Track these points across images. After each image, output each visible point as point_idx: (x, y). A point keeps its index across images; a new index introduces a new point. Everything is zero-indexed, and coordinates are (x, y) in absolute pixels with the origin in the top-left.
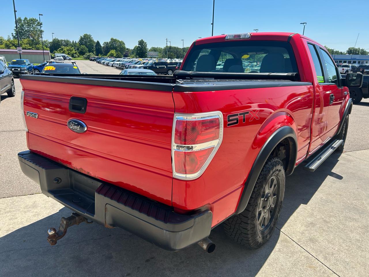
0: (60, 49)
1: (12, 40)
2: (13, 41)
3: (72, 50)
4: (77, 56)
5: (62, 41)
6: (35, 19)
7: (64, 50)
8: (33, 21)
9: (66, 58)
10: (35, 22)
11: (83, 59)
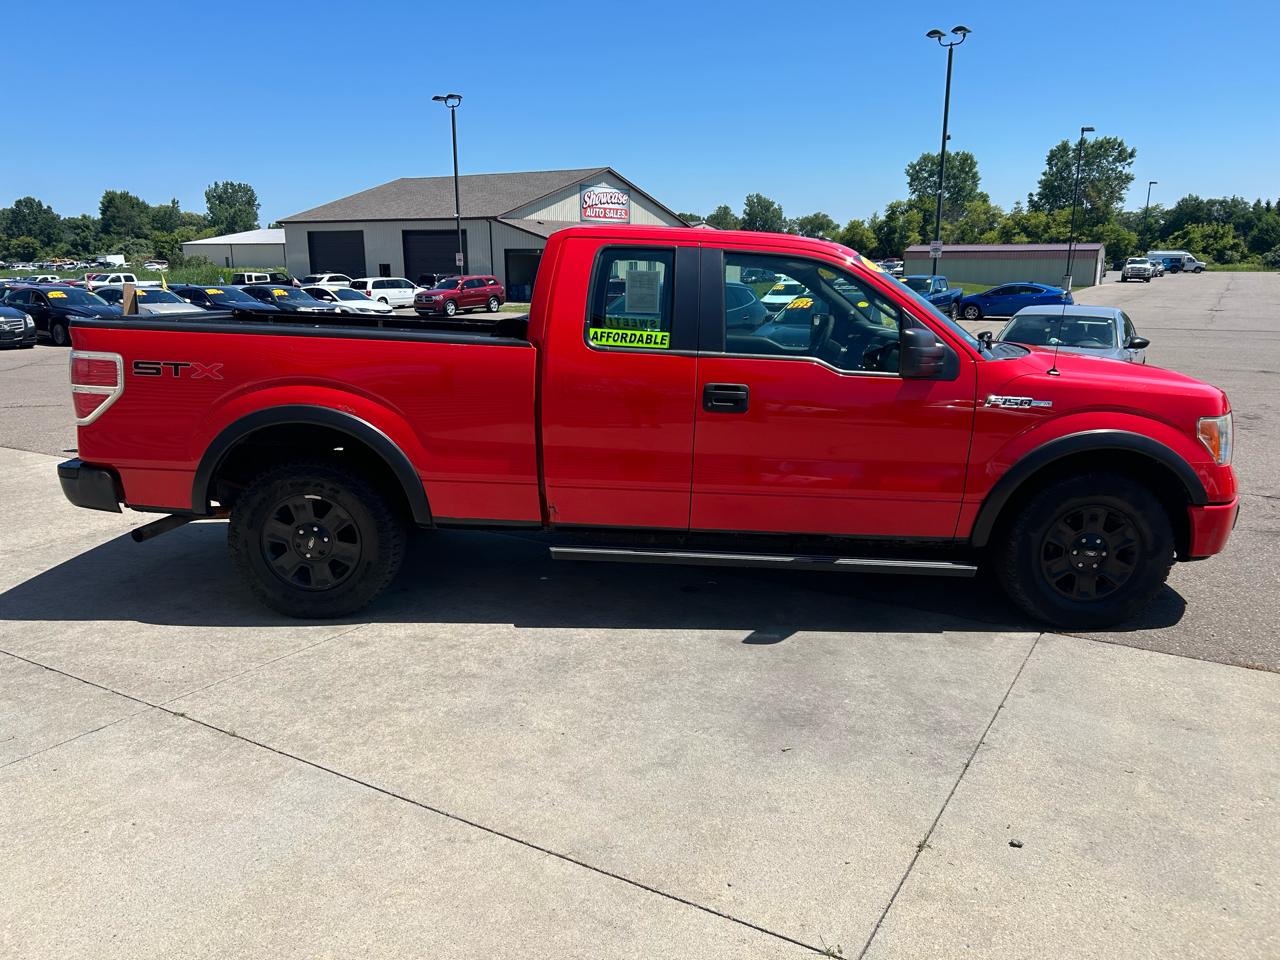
0: (1176, 234)
1: (1025, 213)
2: (1025, 219)
3: (1223, 236)
4: (1237, 256)
5: (1212, 203)
6: (1115, 139)
7: (1191, 236)
8: (1105, 147)
9: (1183, 265)
10: (1113, 149)
11: (1258, 267)
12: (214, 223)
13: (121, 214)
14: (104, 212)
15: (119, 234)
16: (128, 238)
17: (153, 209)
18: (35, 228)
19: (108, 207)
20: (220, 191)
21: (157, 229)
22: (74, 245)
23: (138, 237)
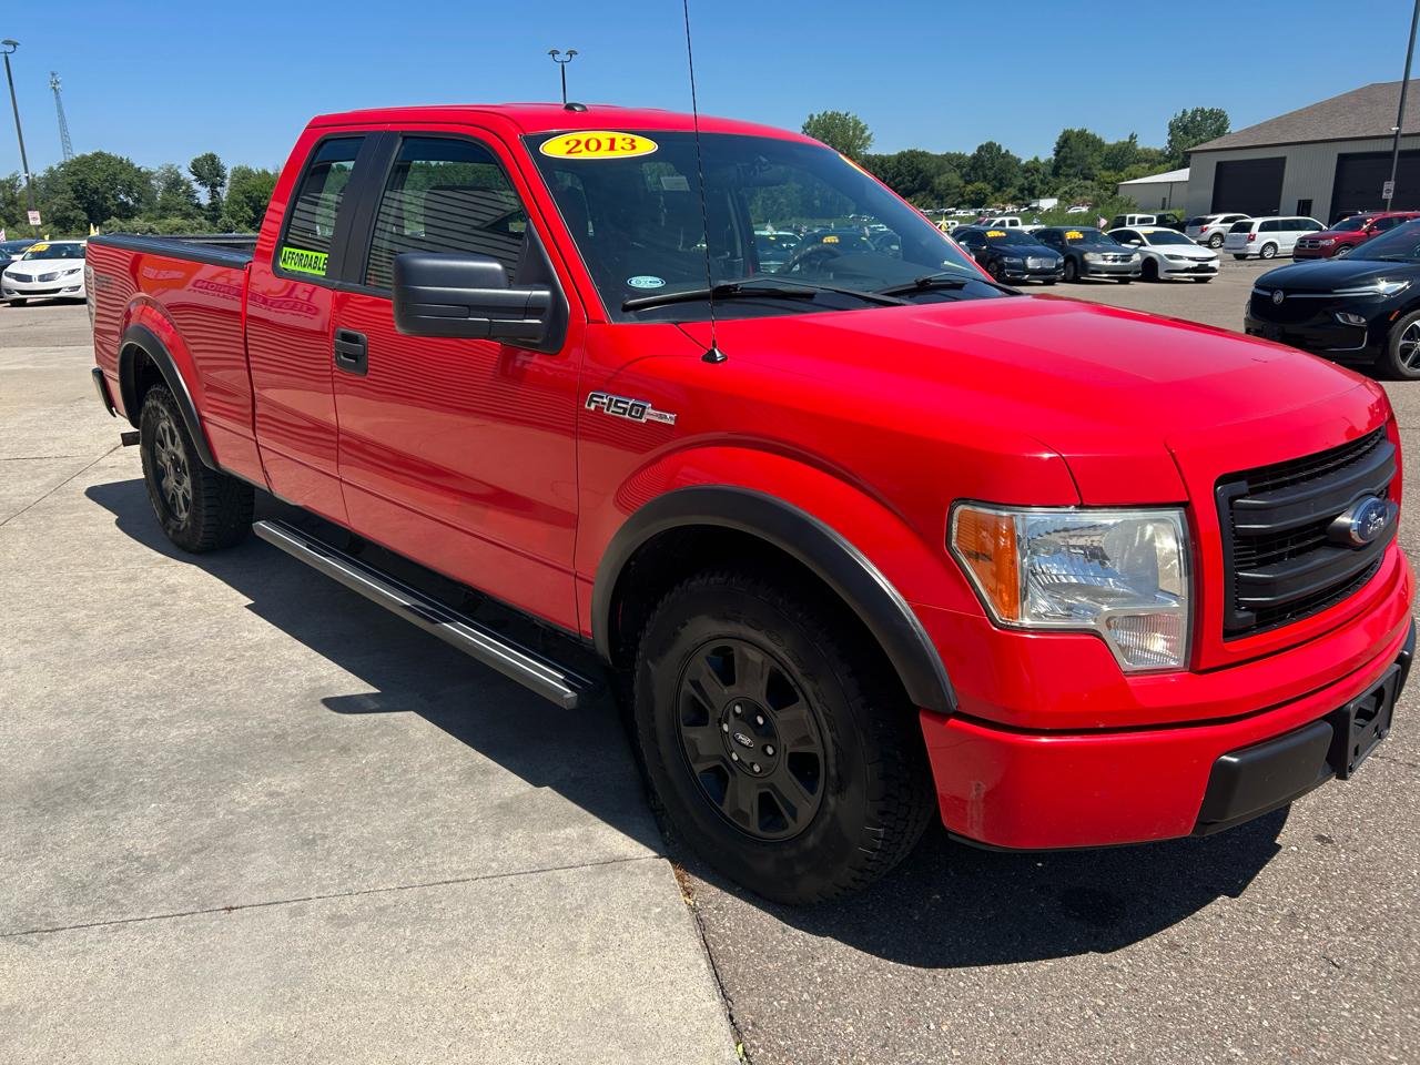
12: (1170, 158)
13: (1074, 154)
14: (1057, 153)
15: (1067, 176)
16: (1075, 180)
17: (1109, 146)
18: (990, 173)
19: (1063, 147)
20: (1187, 119)
21: (1108, 169)
22: (1021, 190)
23: (1086, 178)
